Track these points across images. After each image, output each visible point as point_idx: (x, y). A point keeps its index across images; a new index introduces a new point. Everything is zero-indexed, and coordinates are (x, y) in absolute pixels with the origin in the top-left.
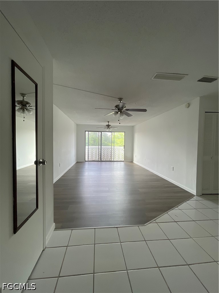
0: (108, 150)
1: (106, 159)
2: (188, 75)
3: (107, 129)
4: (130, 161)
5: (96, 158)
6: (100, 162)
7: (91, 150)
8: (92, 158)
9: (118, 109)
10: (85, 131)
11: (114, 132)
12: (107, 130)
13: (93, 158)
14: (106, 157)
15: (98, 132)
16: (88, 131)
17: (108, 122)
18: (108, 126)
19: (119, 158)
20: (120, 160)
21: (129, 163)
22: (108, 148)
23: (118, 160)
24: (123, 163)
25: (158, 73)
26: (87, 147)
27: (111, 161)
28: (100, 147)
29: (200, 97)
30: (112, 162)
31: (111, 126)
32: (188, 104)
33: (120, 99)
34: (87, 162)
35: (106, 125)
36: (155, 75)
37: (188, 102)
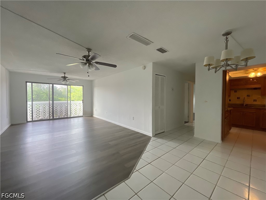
0: (61, 105)
1: (59, 116)
2: (153, 43)
3: (63, 81)
4: (90, 115)
5: (44, 116)
6: (51, 121)
7: (36, 107)
8: (38, 117)
9: (87, 60)
10: (26, 82)
11: (70, 85)
12: (63, 83)
13: (40, 117)
14: (59, 113)
15: (48, 84)
16: (32, 83)
17: (65, 73)
18: (65, 78)
19: (76, 114)
20: (77, 116)
21: (89, 117)
22: (61, 104)
23: (75, 116)
24: (81, 119)
25: (134, 33)
26: (29, 103)
27: (67, 118)
28: (51, 102)
29: (153, 63)
30: (69, 119)
31: (68, 78)
32: (144, 67)
33: (89, 50)
34: (31, 123)
35: (62, 77)
36: (131, 35)
37: (145, 65)
